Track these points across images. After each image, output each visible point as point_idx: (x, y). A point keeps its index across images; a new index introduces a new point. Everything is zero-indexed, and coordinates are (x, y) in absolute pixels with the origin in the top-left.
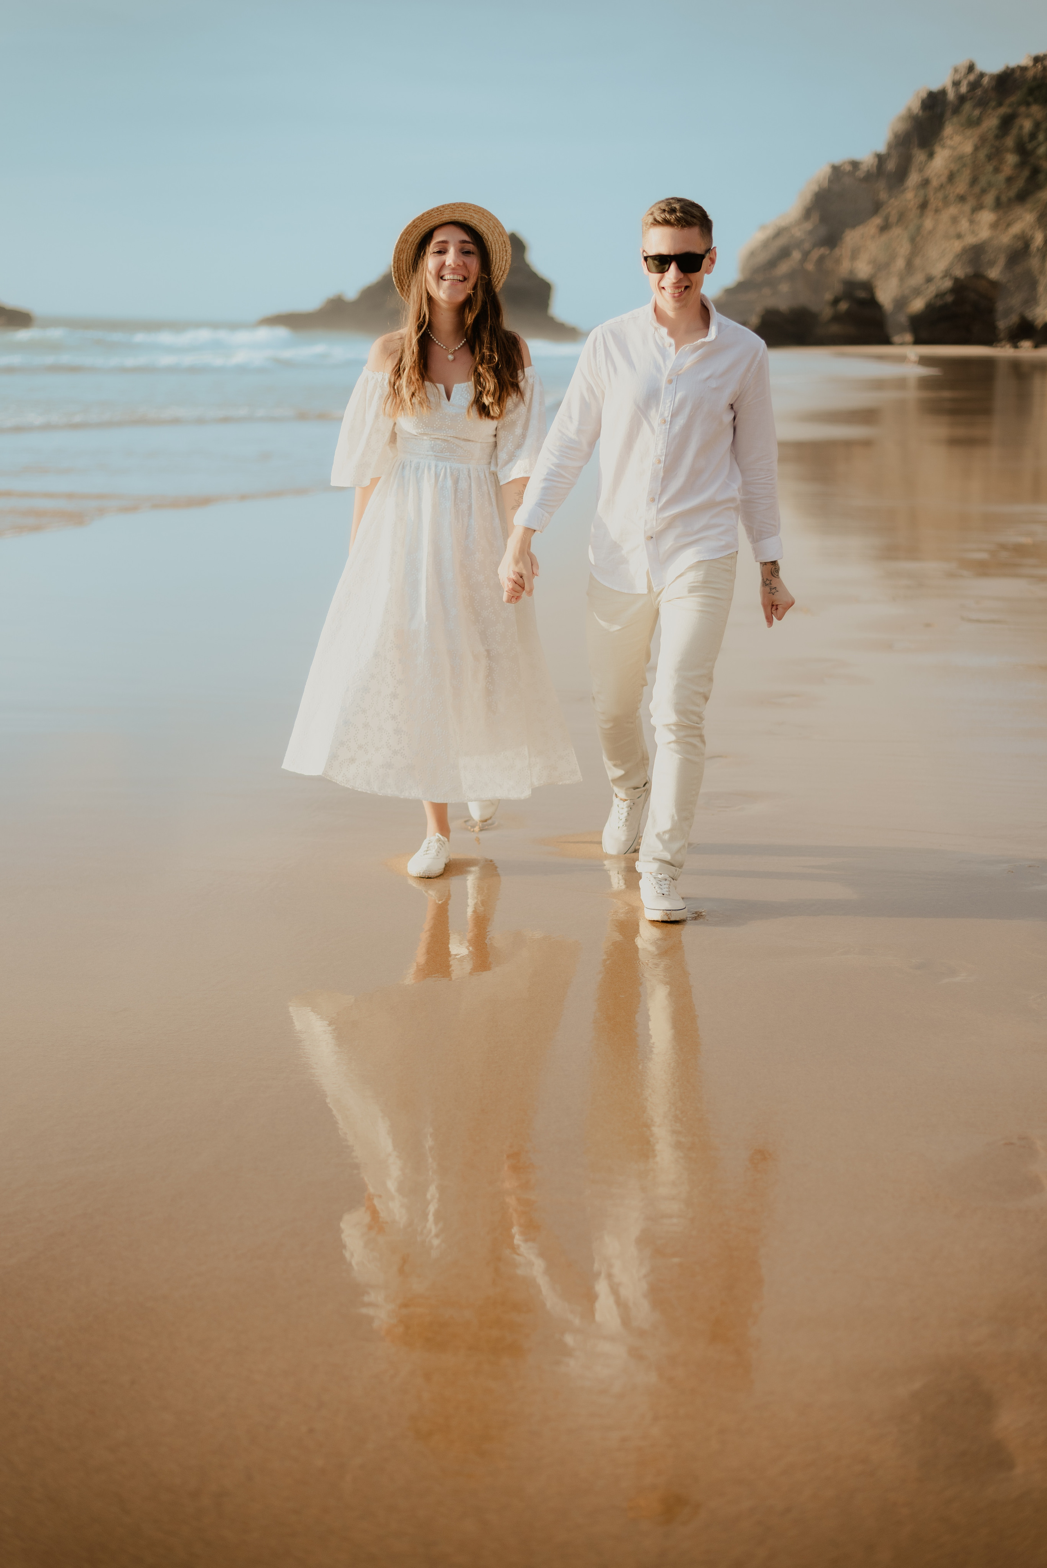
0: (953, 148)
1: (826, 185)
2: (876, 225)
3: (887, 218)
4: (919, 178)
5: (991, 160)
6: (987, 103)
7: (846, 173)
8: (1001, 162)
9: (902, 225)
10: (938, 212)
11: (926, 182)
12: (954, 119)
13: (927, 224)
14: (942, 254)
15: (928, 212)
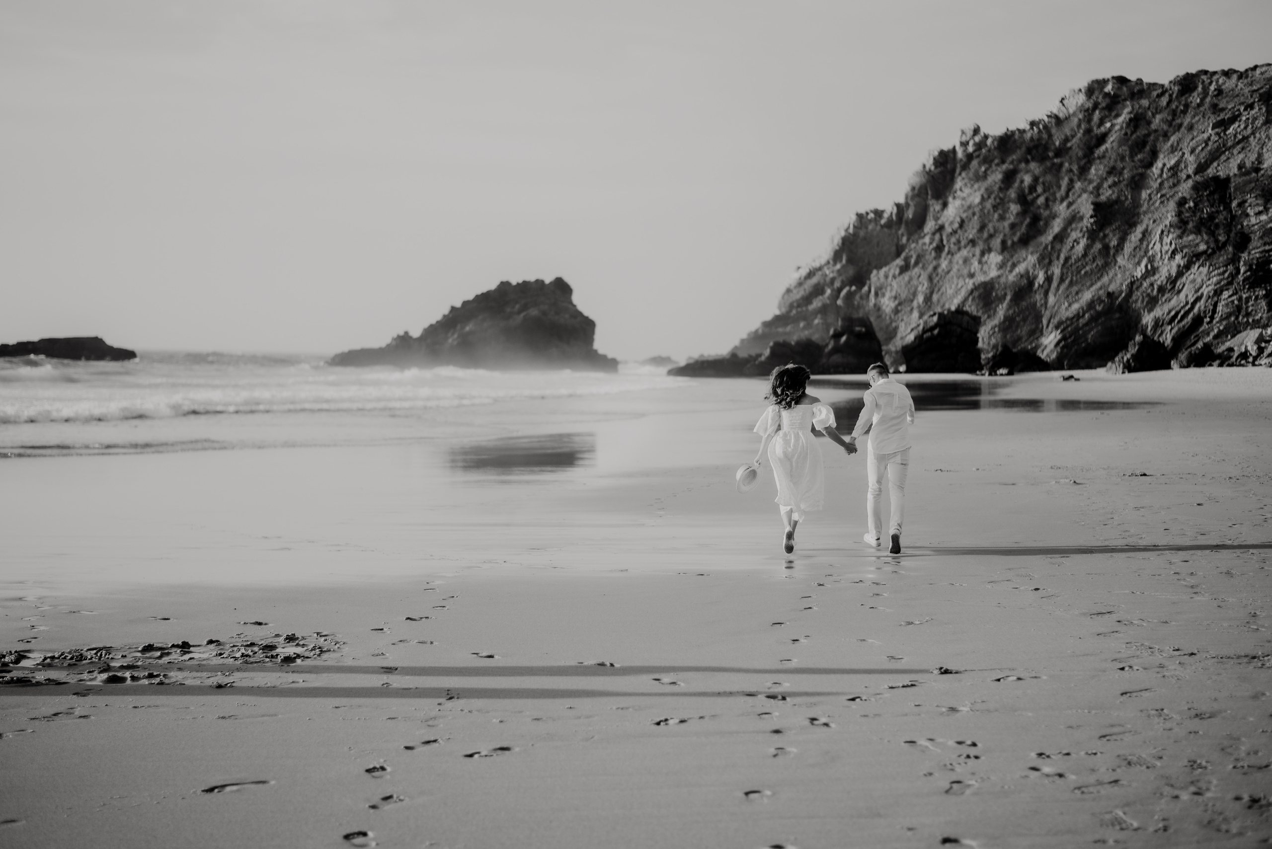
0: (964, 199)
1: (851, 230)
2: (897, 265)
3: (907, 260)
4: (936, 225)
5: (997, 209)
6: (992, 161)
7: (870, 221)
8: (1006, 210)
9: (921, 265)
10: (953, 255)
11: (941, 228)
12: (964, 174)
13: (944, 264)
14: (958, 291)
15: (944, 255)
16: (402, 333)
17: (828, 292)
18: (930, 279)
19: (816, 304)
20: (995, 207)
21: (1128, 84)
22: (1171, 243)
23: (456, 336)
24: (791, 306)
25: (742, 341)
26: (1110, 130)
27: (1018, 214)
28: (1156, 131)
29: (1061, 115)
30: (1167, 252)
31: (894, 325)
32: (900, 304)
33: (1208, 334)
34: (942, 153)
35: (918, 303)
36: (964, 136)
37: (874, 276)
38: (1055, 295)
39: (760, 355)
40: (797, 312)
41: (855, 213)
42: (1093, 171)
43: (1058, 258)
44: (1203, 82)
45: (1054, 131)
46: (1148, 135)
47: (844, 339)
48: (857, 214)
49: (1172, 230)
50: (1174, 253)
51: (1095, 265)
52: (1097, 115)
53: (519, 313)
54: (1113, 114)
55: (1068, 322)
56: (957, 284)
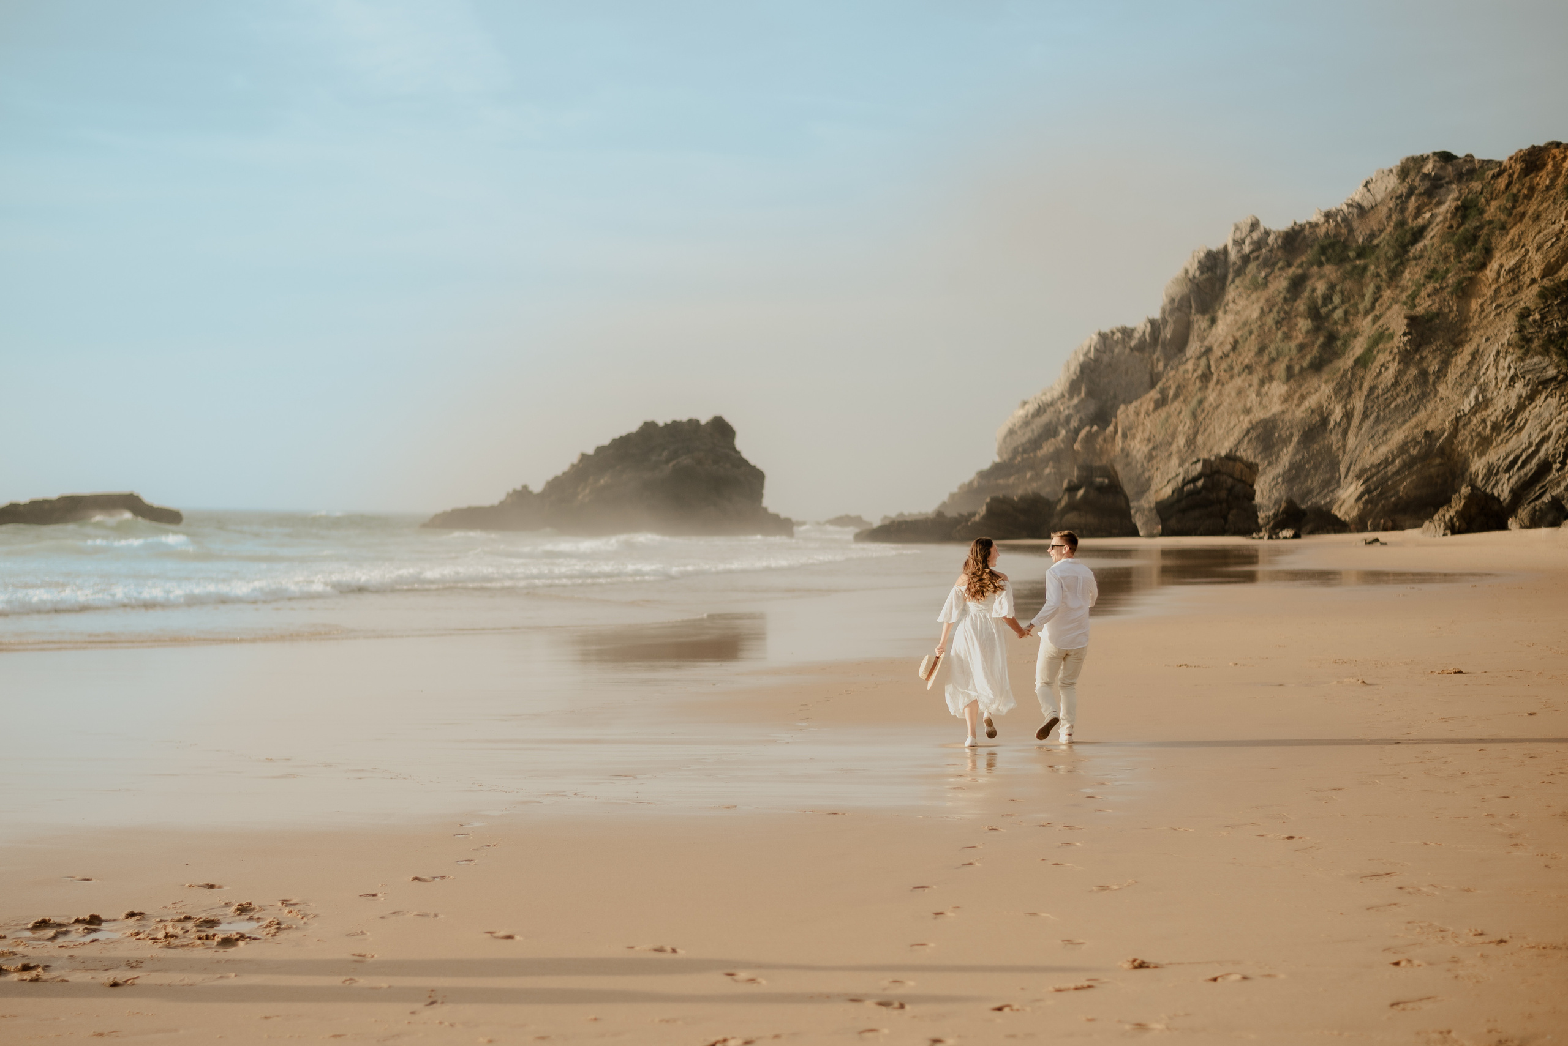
0: (1237, 313)
1: (1092, 355)
2: (1151, 399)
3: (1163, 391)
4: (1201, 347)
5: (1281, 326)
6: (1274, 264)
7: (1117, 342)
8: (1292, 328)
9: (1181, 398)
10: (1223, 384)
11: (1208, 351)
12: (1238, 281)
13: (1212, 397)
14: (1229, 431)
15: (1211, 385)
16: (519, 487)
17: (1063, 433)
18: (1194, 415)
19: (1048, 448)
20: (1278, 323)
21: (1455, 161)
22: (1509, 368)
23: (587, 491)
24: (1015, 452)
25: (952, 496)
26: (1430, 222)
27: (1308, 332)
28: (1491, 222)
29: (1366, 204)
30: (1504, 379)
31: (1147, 475)
32: (1154, 448)
33: (1558, 484)
34: (1210, 255)
35: (1178, 447)
36: (1238, 232)
37: (1121, 414)
38: (1356, 436)
39: (974, 514)
40: (1023, 460)
41: (1097, 331)
42: (1407, 275)
43: (1360, 388)
44: (1555, 157)
45: (1355, 224)
46: (1480, 228)
47: (1081, 493)
48: (1099, 334)
49: (1511, 350)
50: (1513, 380)
51: (1409, 396)
52: (1413, 203)
53: (668, 461)
54: (1434, 201)
55: (1374, 470)
56: (1229, 423)
